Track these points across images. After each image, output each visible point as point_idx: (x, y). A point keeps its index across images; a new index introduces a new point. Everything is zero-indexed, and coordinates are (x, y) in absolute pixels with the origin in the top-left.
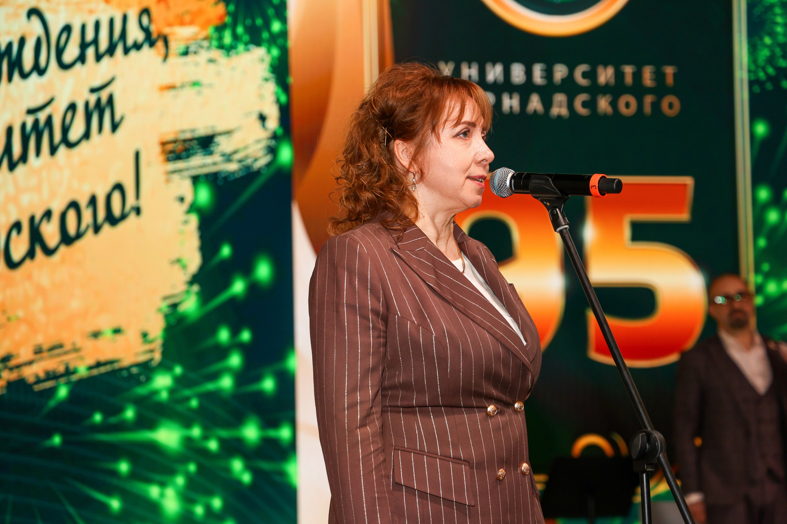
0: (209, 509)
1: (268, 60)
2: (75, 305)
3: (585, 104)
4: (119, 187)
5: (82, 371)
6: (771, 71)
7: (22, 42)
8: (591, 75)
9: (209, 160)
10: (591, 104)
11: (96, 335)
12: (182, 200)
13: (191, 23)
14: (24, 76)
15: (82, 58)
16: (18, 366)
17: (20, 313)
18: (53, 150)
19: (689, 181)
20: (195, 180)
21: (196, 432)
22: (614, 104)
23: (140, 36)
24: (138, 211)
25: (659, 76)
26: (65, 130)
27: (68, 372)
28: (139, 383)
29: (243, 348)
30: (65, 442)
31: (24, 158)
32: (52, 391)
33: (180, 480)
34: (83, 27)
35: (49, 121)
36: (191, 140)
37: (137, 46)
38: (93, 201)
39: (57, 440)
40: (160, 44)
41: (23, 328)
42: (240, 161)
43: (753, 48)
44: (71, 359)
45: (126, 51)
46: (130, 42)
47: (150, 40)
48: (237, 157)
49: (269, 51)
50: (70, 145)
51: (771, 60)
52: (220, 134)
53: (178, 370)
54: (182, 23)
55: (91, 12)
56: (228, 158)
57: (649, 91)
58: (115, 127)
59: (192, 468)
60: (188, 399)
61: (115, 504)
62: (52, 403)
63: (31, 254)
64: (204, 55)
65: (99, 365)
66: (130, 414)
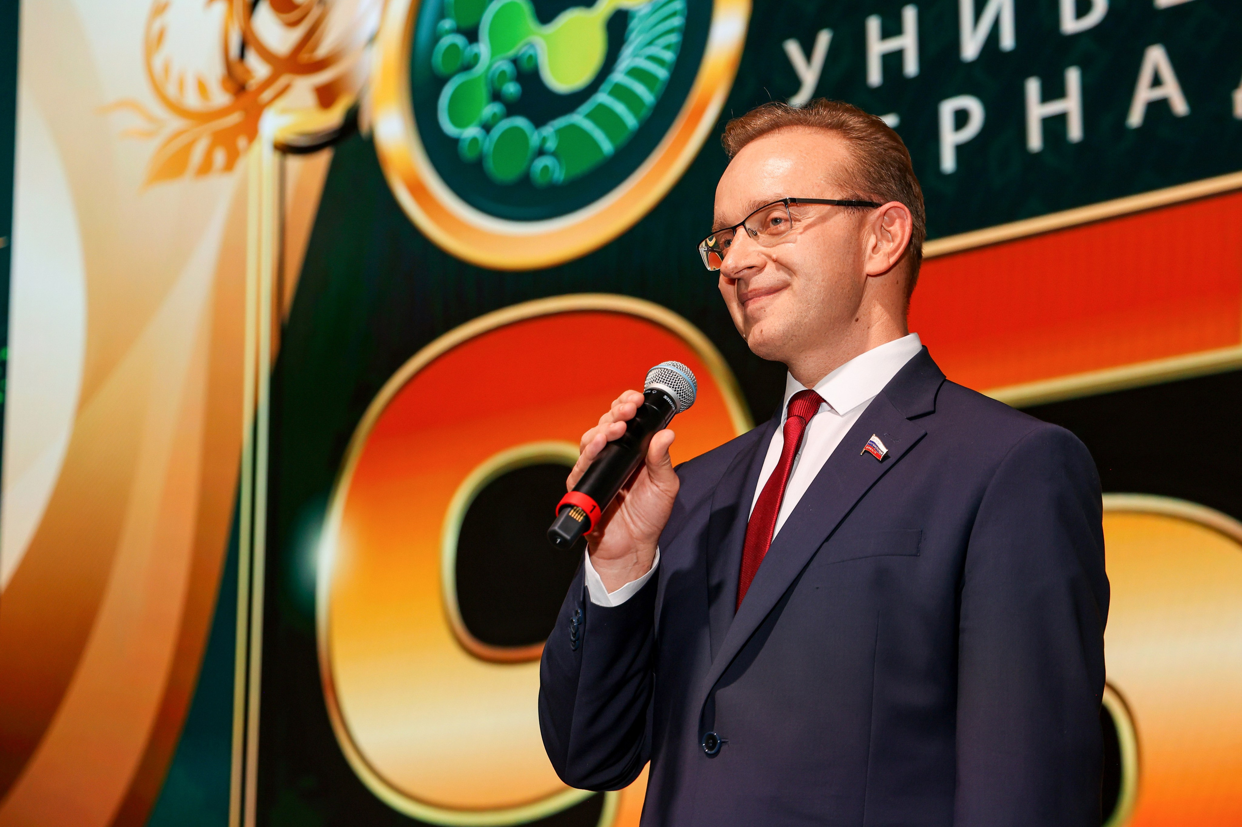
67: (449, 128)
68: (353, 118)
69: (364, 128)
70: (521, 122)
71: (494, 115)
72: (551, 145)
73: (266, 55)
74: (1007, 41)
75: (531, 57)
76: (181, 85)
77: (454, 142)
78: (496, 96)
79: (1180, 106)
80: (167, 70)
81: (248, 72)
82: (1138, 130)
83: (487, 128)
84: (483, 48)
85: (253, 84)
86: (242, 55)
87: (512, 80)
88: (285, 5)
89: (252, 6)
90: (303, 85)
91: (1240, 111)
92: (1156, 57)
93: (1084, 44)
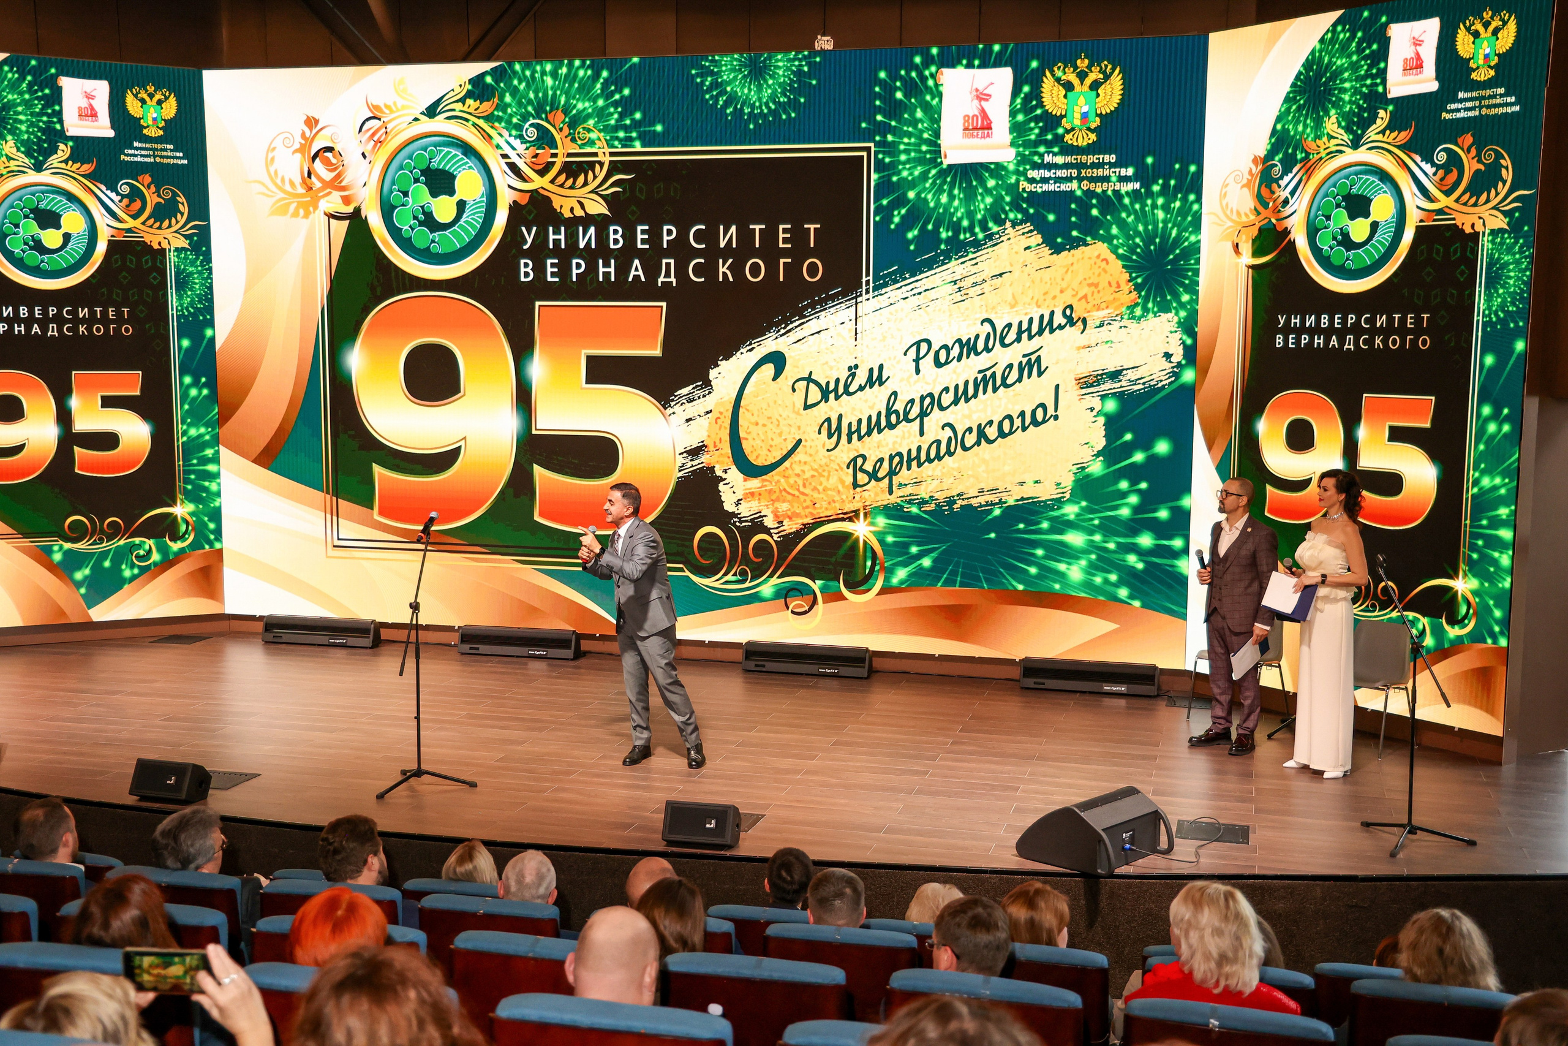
0: (1106, 581)
1: (1176, 319)
2: (1007, 468)
3: (1365, 342)
4: (1043, 406)
5: (1011, 502)
6: (1502, 315)
7: (977, 337)
8: (1371, 321)
9: (1118, 385)
10: (1370, 342)
11: (1022, 484)
12: (1092, 409)
13: (1107, 307)
14: (977, 354)
15: (1018, 339)
16: (968, 499)
17: (970, 473)
18: (995, 390)
19: (1433, 398)
20: (1103, 397)
21: (1097, 538)
22: (1385, 342)
23: (1063, 321)
24: (1056, 418)
25: (1418, 321)
26: (1004, 378)
27: (1000, 501)
28: (1053, 510)
29: (1140, 492)
30: (996, 537)
31: (975, 395)
32: (990, 512)
33: (1083, 563)
34: (1020, 323)
35: (994, 375)
36: (1102, 375)
37: (1061, 327)
38: (1022, 414)
39: (993, 535)
40: (1080, 323)
41: (972, 480)
42: (1144, 384)
43: (1489, 298)
44: (1004, 497)
45: (1052, 331)
46: (1055, 326)
47: (1071, 322)
48: (1141, 381)
49: (1177, 314)
50: (1007, 386)
51: (1502, 307)
52: (1127, 369)
53: (1084, 504)
54: (1098, 309)
55: (1026, 314)
56: (1134, 382)
57: (1410, 331)
58: (1040, 373)
59: (1093, 557)
60: (1092, 519)
61: (1033, 570)
62: (990, 517)
63: (978, 443)
64: (1116, 324)
65: (1022, 499)
66: (1045, 525)
67: (397, 224)
68: (358, 211)
69: (363, 216)
70: (425, 229)
71: (415, 224)
72: (437, 240)
73: (319, 179)
74: (593, 245)
75: (429, 207)
76: (283, 181)
77: (399, 230)
78: (415, 218)
79: (643, 279)
80: (276, 173)
81: (312, 183)
82: (631, 282)
83: (412, 228)
84: (410, 200)
85: (314, 188)
86: (309, 176)
87: (421, 214)
88: (327, 163)
89: (314, 158)
90: (336, 196)
91: (660, 285)
92: (637, 262)
93: (616, 253)
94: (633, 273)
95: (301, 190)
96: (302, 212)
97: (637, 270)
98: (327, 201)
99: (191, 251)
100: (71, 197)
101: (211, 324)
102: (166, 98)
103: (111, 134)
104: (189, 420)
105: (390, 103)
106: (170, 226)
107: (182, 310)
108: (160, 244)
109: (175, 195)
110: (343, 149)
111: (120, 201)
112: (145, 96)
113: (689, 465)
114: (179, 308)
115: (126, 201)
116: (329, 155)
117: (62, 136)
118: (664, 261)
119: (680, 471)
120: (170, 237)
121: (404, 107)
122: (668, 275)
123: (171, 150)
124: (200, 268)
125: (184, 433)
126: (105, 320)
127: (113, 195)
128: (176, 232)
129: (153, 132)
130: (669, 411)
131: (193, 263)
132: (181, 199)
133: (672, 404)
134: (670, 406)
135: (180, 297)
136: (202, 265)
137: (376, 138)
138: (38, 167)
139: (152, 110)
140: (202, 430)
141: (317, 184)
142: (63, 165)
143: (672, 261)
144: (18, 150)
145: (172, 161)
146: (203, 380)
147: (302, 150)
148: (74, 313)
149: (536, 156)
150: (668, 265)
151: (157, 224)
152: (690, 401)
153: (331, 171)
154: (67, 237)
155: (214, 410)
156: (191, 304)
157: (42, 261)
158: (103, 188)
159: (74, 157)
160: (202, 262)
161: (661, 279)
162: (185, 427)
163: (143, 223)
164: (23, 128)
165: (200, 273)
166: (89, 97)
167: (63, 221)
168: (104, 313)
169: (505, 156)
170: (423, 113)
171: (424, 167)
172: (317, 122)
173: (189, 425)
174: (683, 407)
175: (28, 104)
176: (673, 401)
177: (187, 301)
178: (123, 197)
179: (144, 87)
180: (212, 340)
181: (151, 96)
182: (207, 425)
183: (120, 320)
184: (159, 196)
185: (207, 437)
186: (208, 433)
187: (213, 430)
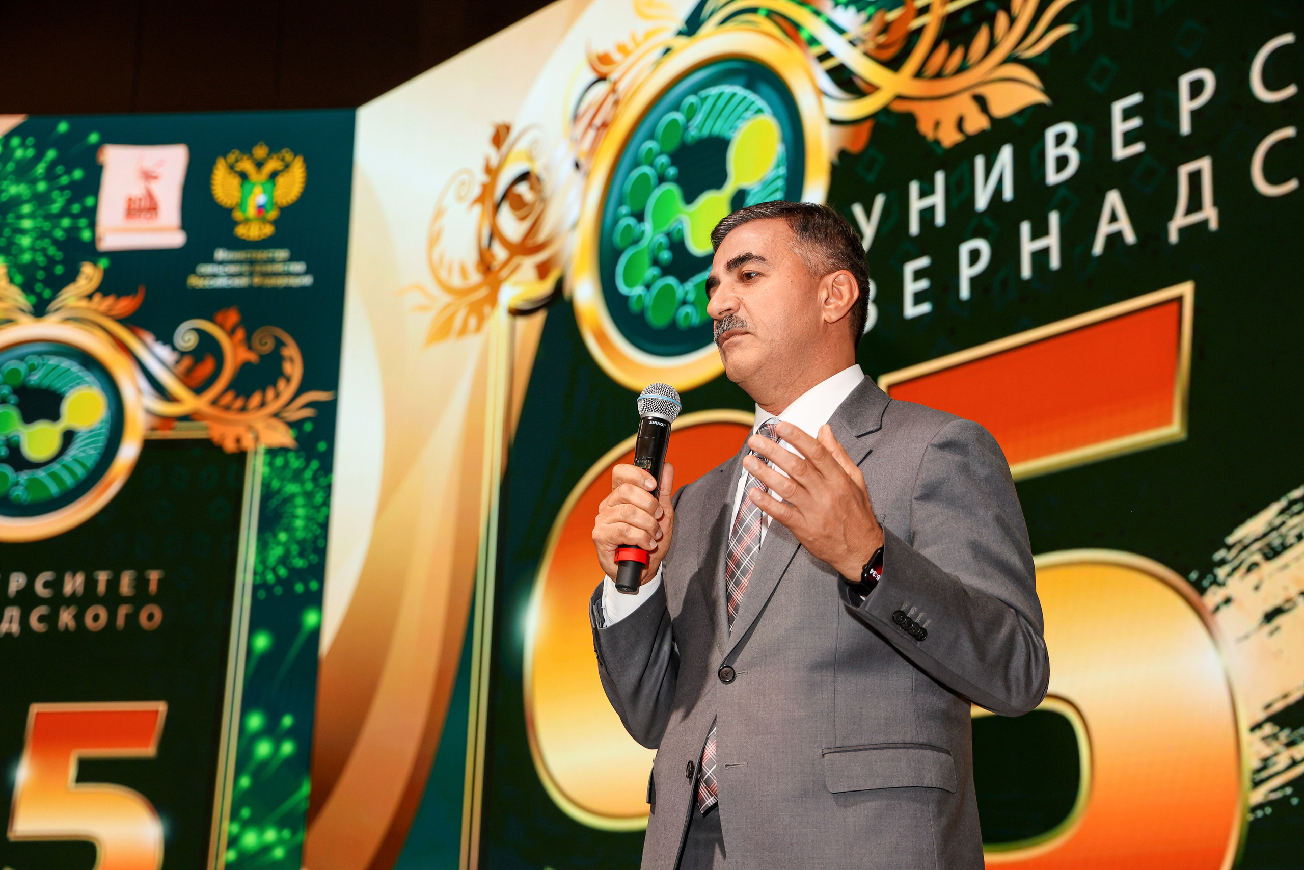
67: (623, 288)
68: (560, 285)
69: (566, 293)
70: (671, 280)
71: (654, 276)
72: (691, 297)
73: (506, 243)
74: (1008, 194)
75: (679, 230)
76: (450, 270)
77: (626, 298)
78: (655, 262)
79: (1130, 237)
80: (441, 259)
81: (493, 256)
82: (1100, 258)
83: (648, 287)
84: (647, 226)
85: (496, 264)
86: (490, 245)
87: (666, 249)
88: (518, 204)
89: (497, 207)
90: (528, 264)
91: (1173, 237)
92: (1113, 199)
93: (1062, 192)
94: (1104, 229)
95: (475, 277)
96: (473, 322)
97: (1114, 218)
98: (516, 284)
99: (297, 451)
100: (88, 361)
101: (316, 600)
102: (287, 166)
103: (176, 239)
104: (245, 813)
105: (625, 39)
106: (263, 404)
107: (263, 574)
108: (238, 441)
109: (280, 344)
110: (547, 168)
111: (178, 362)
112: (246, 165)
113: (1283, 761)
114: (260, 568)
115: (187, 362)
116: (523, 189)
117: (91, 252)
118: (1184, 171)
119: (1256, 784)
120: (260, 426)
121: (648, 35)
122: (1195, 205)
123: (285, 261)
124: (309, 486)
125: (233, 842)
126: (112, 599)
127: (164, 352)
128: (276, 415)
129: (254, 231)
130: (1213, 597)
131: (297, 476)
132: (292, 351)
133: (1221, 573)
134: (1215, 582)
135: (263, 546)
136: (315, 479)
137: (598, 122)
138: (40, 310)
139: (258, 190)
140: (270, 835)
141: (500, 253)
142: (84, 303)
143: (1204, 164)
144: (11, 281)
145: (282, 282)
146: (287, 721)
147: (481, 199)
148: (56, 585)
149: (886, 28)
150: (1195, 178)
151: (239, 403)
152: (1272, 553)
153: (522, 219)
154: (69, 437)
155: (298, 787)
156: (284, 560)
157: (17, 484)
158: (149, 338)
159: (106, 288)
160: (316, 472)
161: (1179, 221)
162: (235, 828)
163: (214, 402)
164: (26, 241)
165: (309, 496)
166: (148, 176)
167: (67, 407)
168: (113, 584)
169: (825, 56)
170: (680, 33)
171: (673, 145)
172: (508, 129)
173: (246, 825)
174: (1253, 578)
175: (41, 200)
176: (1223, 562)
177: (276, 552)
178: (183, 354)
179: (246, 150)
180: (316, 634)
181: (259, 165)
182: (281, 824)
183: (141, 597)
184: (250, 348)
185: (279, 853)
186: (280, 842)
187: (294, 832)
